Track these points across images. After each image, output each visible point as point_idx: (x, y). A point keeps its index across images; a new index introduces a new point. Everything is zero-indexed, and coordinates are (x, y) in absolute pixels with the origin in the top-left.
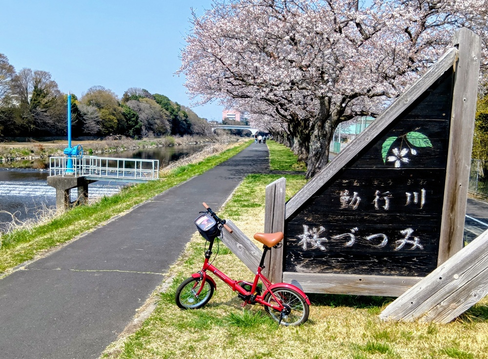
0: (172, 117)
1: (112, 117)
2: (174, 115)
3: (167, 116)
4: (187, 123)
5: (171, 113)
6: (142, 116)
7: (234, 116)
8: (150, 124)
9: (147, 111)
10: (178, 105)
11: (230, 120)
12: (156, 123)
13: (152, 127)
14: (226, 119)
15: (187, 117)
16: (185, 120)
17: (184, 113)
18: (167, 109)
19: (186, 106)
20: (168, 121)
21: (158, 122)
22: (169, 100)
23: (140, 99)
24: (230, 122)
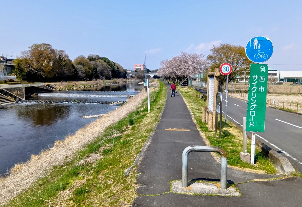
0: (112, 69)
1: (89, 70)
2: (113, 68)
3: (109, 68)
4: (118, 72)
5: (111, 67)
6: (99, 69)
7: (140, 68)
8: (102, 73)
9: (100, 66)
10: (113, 62)
11: (139, 70)
12: (105, 72)
13: (103, 74)
14: (137, 69)
15: (118, 69)
16: (118, 70)
17: (117, 66)
18: (109, 65)
19: (117, 63)
20: (110, 71)
21: (105, 71)
22: (109, 60)
23: (96, 60)
24: (139, 71)
